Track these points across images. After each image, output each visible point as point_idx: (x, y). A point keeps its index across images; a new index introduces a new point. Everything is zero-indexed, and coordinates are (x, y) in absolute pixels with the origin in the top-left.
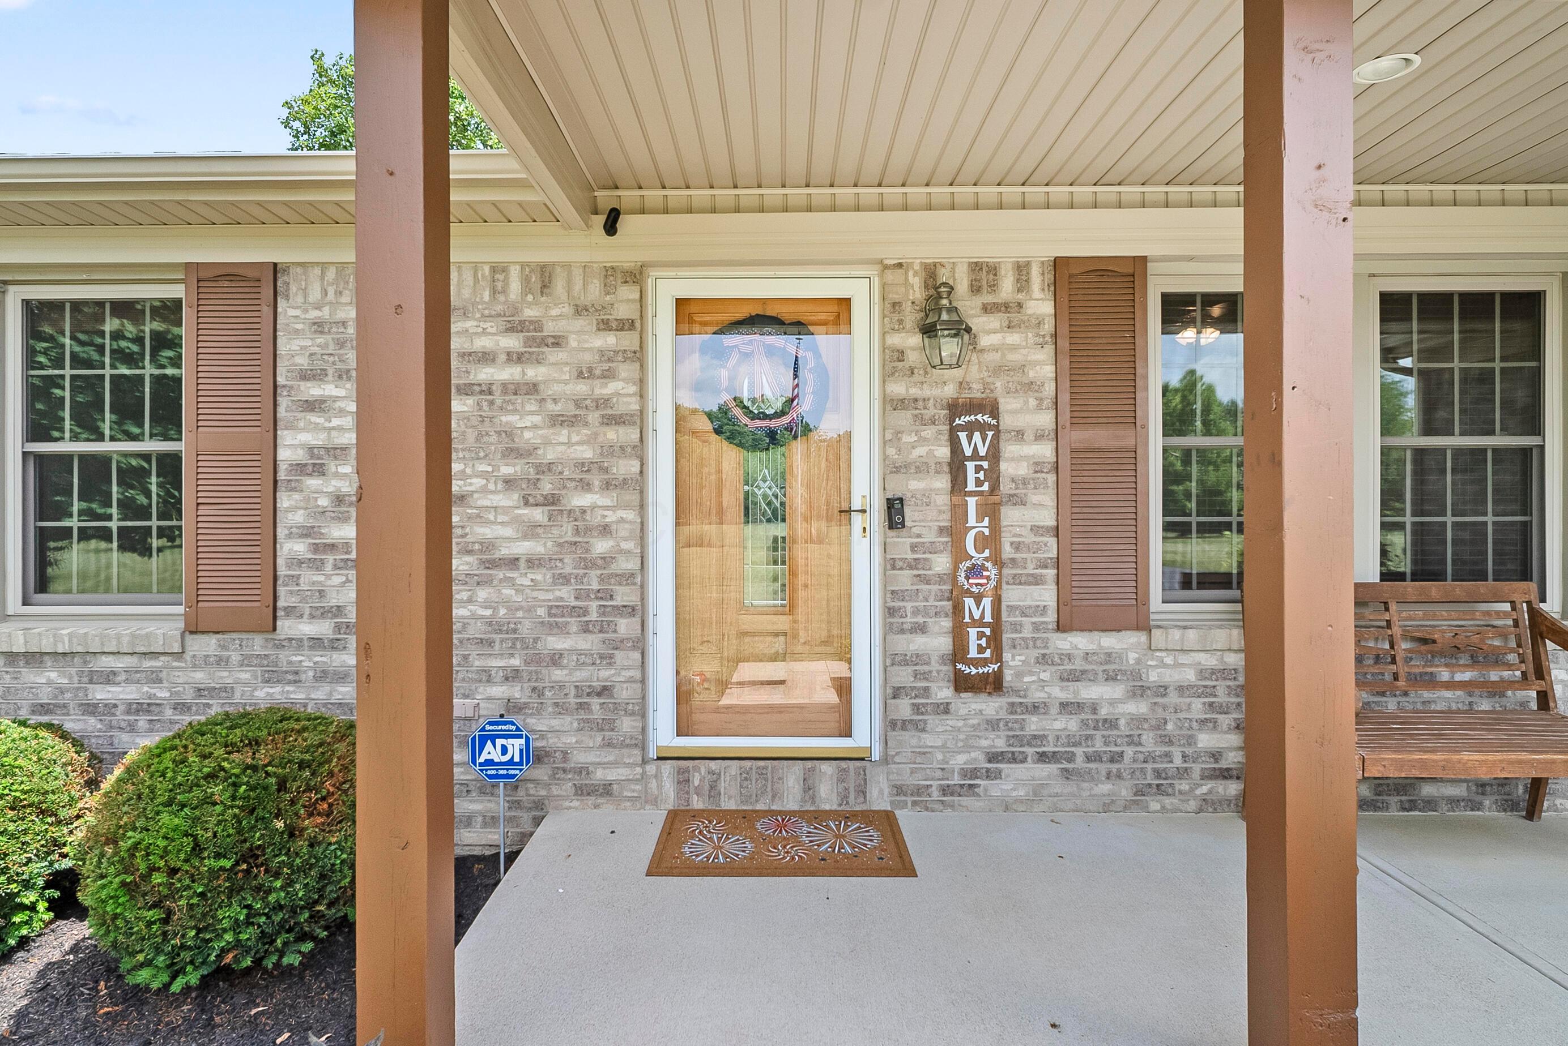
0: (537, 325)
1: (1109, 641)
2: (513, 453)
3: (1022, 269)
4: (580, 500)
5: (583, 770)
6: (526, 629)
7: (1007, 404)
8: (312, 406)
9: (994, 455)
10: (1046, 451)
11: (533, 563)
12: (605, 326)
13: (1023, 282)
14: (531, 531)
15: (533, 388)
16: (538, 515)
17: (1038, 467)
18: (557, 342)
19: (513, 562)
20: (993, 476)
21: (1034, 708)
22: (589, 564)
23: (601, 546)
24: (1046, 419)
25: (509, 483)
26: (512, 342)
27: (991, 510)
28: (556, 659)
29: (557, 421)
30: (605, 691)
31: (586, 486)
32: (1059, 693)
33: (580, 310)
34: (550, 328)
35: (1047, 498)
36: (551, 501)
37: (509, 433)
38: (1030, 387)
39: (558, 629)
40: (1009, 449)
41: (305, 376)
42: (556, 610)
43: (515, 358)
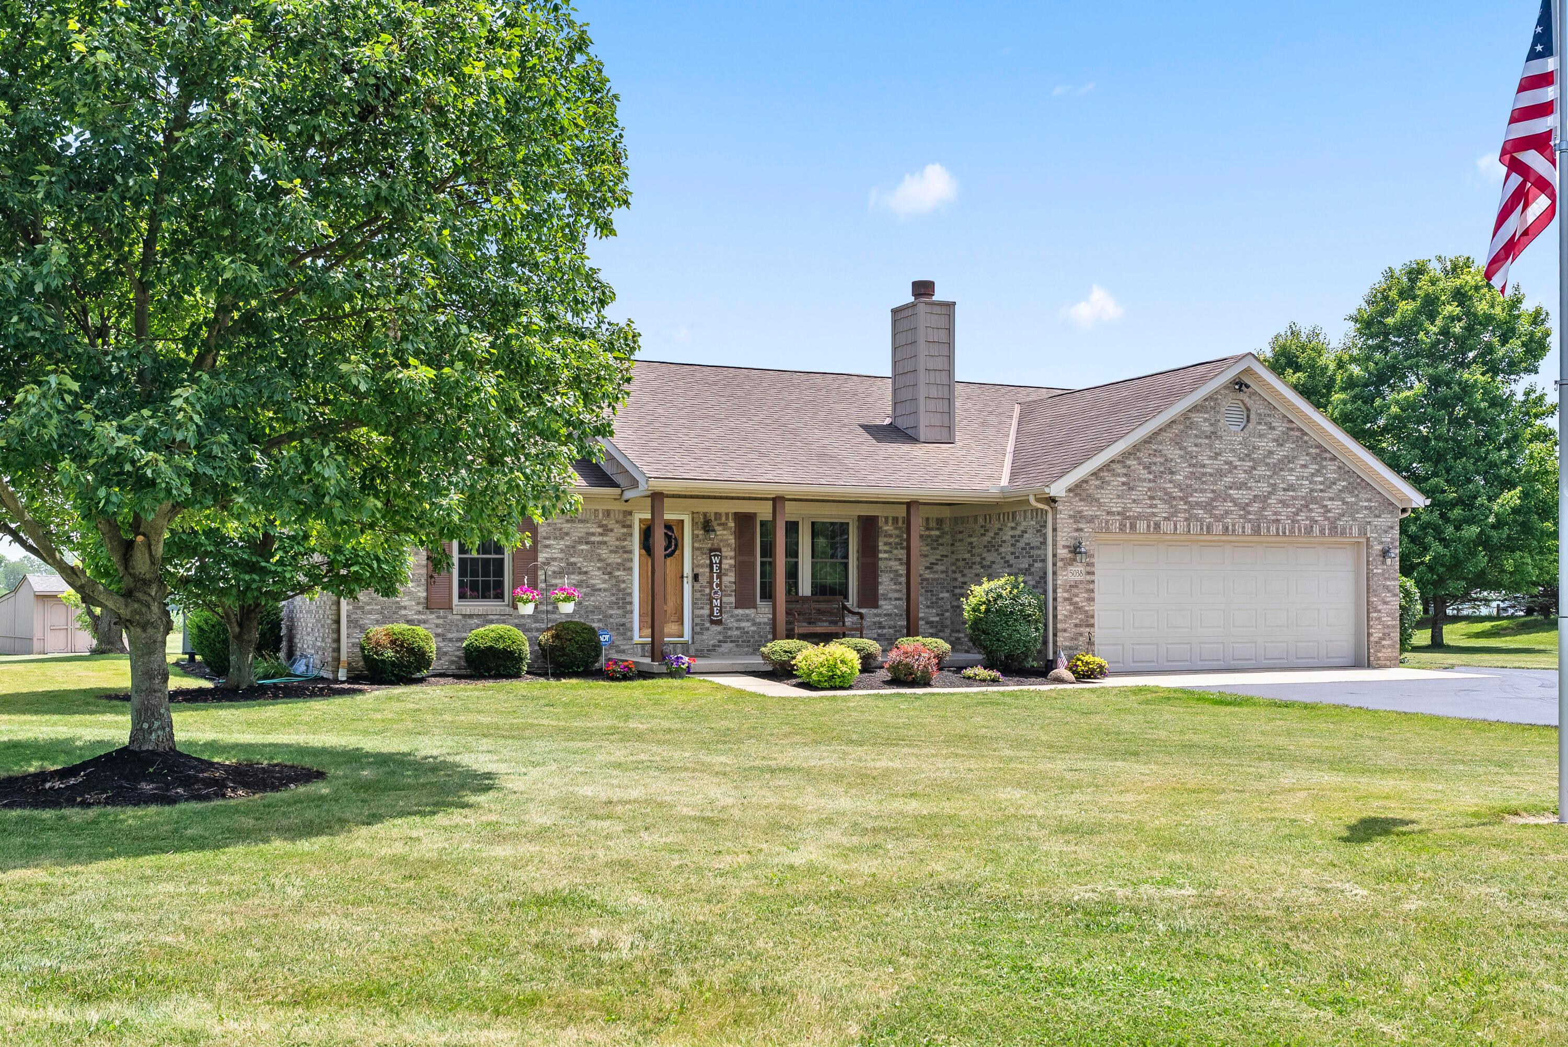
0: (606, 526)
1: (747, 611)
2: (600, 560)
3: (727, 514)
4: (618, 573)
5: (617, 646)
6: (603, 608)
7: (724, 550)
8: (547, 546)
9: (720, 563)
10: (732, 562)
11: (605, 590)
12: (624, 526)
13: (727, 519)
14: (605, 581)
15: (605, 543)
16: (607, 577)
17: (731, 566)
18: (612, 530)
19: (600, 590)
20: (720, 568)
21: (730, 629)
22: (619, 590)
23: (623, 586)
24: (732, 554)
25: (599, 568)
26: (600, 530)
27: (719, 577)
28: (611, 616)
29: (611, 552)
30: (623, 625)
31: (619, 570)
32: (735, 625)
33: (617, 522)
34: (610, 527)
35: (733, 574)
36: (610, 573)
37: (599, 555)
38: (729, 545)
39: (611, 608)
40: (724, 561)
41: (545, 538)
42: (612, 603)
43: (601, 535)
